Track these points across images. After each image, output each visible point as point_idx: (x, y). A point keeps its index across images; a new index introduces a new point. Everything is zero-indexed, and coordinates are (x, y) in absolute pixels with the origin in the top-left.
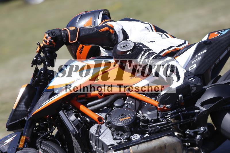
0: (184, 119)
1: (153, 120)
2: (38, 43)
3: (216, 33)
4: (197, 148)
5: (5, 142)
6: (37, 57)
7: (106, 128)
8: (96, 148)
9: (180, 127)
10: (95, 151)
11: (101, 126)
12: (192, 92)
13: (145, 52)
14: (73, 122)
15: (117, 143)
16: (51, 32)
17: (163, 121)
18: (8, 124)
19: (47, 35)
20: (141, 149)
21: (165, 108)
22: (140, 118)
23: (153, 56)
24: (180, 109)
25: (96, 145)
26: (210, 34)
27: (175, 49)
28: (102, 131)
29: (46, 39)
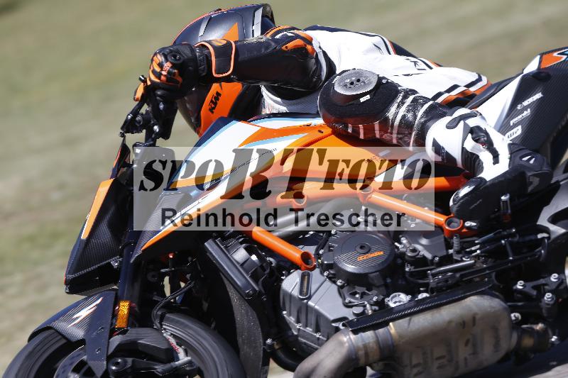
0: (514, 254)
1: (437, 259)
2: (143, 76)
3: (555, 54)
4: (540, 326)
5: (75, 316)
6: (135, 112)
7: (323, 278)
8: (299, 329)
9: (496, 276)
10: (297, 336)
11: (309, 275)
12: (530, 189)
13: (405, 97)
14: (242, 265)
15: (355, 314)
16: (171, 51)
17: (462, 261)
18: (71, 276)
19: (160, 58)
20: (417, 327)
21: (464, 230)
22: (404, 254)
23: (426, 106)
24: (504, 230)
25: (298, 321)
26: (542, 55)
27: (462, 93)
28: (314, 287)
29: (158, 69)
